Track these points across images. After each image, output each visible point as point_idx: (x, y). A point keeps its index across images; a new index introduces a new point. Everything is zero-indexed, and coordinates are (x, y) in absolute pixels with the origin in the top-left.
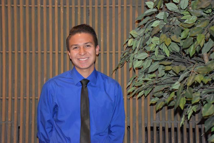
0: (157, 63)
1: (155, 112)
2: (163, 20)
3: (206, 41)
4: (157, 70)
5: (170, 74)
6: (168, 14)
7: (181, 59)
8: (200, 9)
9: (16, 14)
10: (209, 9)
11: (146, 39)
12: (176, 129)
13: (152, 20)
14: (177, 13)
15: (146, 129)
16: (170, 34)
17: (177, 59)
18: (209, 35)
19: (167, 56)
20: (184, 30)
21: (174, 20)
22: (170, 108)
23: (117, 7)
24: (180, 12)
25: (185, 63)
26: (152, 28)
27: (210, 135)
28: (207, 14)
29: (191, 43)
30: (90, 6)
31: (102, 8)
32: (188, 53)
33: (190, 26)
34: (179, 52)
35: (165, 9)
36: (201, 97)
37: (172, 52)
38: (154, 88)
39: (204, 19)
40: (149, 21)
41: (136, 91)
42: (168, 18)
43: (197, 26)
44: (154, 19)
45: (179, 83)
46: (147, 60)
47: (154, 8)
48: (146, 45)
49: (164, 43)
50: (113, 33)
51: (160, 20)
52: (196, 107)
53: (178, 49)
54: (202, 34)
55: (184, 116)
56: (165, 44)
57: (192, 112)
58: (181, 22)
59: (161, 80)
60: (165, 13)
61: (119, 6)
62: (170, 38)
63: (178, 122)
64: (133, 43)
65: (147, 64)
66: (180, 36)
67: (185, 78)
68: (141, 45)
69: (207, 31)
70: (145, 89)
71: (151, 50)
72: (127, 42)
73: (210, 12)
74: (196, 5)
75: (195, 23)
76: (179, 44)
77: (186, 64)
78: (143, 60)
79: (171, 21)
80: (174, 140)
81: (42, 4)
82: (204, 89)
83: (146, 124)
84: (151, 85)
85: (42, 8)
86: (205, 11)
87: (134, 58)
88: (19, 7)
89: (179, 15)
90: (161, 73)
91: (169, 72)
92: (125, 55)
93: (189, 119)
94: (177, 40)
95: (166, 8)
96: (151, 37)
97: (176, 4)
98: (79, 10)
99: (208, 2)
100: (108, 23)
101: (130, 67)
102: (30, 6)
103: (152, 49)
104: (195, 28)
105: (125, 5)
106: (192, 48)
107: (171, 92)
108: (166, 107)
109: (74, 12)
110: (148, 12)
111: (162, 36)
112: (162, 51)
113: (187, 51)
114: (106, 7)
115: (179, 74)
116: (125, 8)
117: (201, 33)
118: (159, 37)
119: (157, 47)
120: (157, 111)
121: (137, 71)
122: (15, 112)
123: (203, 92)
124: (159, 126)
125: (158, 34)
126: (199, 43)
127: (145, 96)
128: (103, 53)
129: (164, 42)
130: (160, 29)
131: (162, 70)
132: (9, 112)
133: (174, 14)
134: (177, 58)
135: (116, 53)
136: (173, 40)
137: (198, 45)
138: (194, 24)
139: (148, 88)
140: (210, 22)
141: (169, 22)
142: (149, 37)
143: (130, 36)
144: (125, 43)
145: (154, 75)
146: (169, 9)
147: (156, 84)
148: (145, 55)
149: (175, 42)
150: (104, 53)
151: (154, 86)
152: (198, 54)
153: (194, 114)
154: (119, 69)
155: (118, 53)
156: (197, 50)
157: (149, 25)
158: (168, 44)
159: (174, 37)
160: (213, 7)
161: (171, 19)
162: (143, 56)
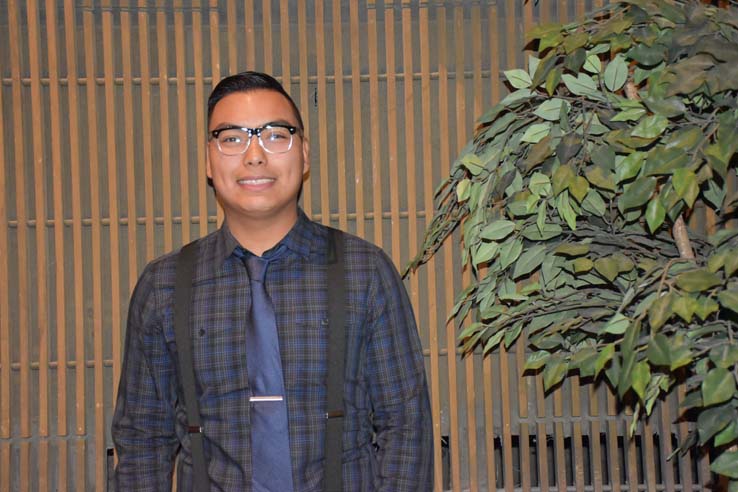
0: (539, 249)
2: (558, 122)
4: (540, 267)
6: (568, 104)
7: (611, 235)
8: (675, 95)
9: (92, 107)
10: (698, 95)
11: (504, 178)
13: (523, 124)
14: (596, 101)
15: (497, 443)
17: (602, 238)
19: (570, 229)
21: (587, 121)
23: (400, 80)
24: (604, 100)
26: (522, 147)
29: (651, 194)
30: (321, 78)
31: (356, 84)
33: (646, 145)
34: (604, 214)
37: (581, 216)
38: (530, 322)
39: (688, 124)
40: (511, 123)
41: (483, 334)
42: (569, 114)
44: (528, 120)
46: (512, 242)
48: (505, 195)
49: (566, 192)
50: (391, 159)
53: (600, 208)
54: (685, 169)
56: (570, 194)
57: (658, 392)
58: (611, 129)
59: (554, 299)
60: (562, 102)
61: (406, 74)
62: (585, 177)
63: (591, 419)
64: (471, 193)
65: (511, 252)
66: (613, 171)
68: (490, 196)
69: (701, 160)
71: (527, 212)
74: (660, 81)
76: (605, 193)
78: (499, 241)
79: (580, 125)
80: (582, 473)
81: (172, 73)
83: (498, 429)
85: (172, 85)
88: (101, 85)
89: (601, 108)
93: (649, 414)
94: (606, 182)
95: (563, 85)
96: (518, 174)
97: (591, 74)
99: (697, 75)
100: (375, 128)
101: (464, 262)
102: (136, 79)
103: (530, 209)
105: (424, 73)
106: (654, 207)
110: (511, 99)
112: (556, 213)
113: (631, 216)
114: (368, 80)
116: (425, 82)
117: (684, 166)
118: (548, 172)
119: (543, 205)
122: (98, 405)
123: (691, 334)
124: (535, 433)
125: (543, 166)
126: (679, 192)
127: (505, 346)
128: (363, 217)
129: (567, 188)
130: (549, 148)
131: (552, 269)
132: (80, 405)
133: (589, 104)
134: (601, 235)
135: (401, 218)
136: (594, 183)
137: (677, 199)
141: (573, 129)
142: (514, 174)
143: (461, 173)
145: (534, 285)
146: (571, 90)
147: (534, 311)
148: (502, 227)
150: (366, 219)
155: (407, 217)
156: (671, 214)
157: (511, 136)
158: (579, 196)
159: (595, 174)
160: (714, 90)
161: (579, 120)
162: (500, 230)
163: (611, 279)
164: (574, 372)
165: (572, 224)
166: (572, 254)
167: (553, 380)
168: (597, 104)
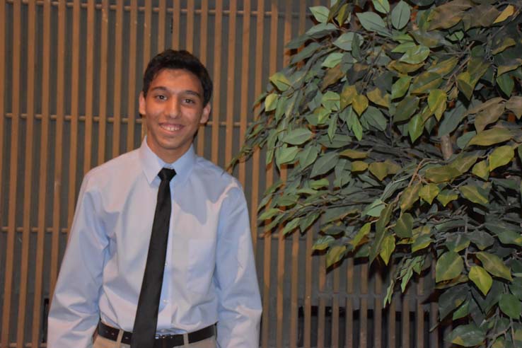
0: (333, 155)
1: (325, 271)
2: (351, 52)
3: (449, 108)
4: (332, 171)
5: (363, 182)
6: (361, 38)
7: (390, 147)
8: (437, 29)
10: (458, 31)
11: (308, 95)
12: (371, 314)
13: (325, 52)
14: (384, 37)
15: (301, 312)
16: (365, 87)
18: (455, 93)
19: (357, 139)
20: (399, 78)
21: (376, 53)
22: (358, 261)
24: (391, 36)
25: (398, 157)
26: (323, 71)
27: (450, 327)
28: (453, 42)
29: (414, 111)
30: (176, 11)
31: (204, 17)
32: (405, 134)
33: (414, 71)
34: (386, 130)
35: (355, 27)
36: (433, 237)
37: (368, 131)
38: (324, 212)
39: (446, 54)
40: (316, 52)
41: (280, 219)
42: (361, 47)
43: (429, 71)
44: (329, 50)
45: (381, 202)
46: (309, 147)
47: (330, 21)
48: (308, 110)
49: (351, 107)
50: (229, 79)
51: (343, 51)
52: (420, 262)
53: (382, 124)
54: (440, 91)
55: (392, 282)
56: (354, 110)
57: (412, 273)
58: (393, 59)
59: (340, 195)
60: (355, 35)
61: (246, 12)
62: (366, 96)
63: (376, 296)
64: (277, 105)
65: (308, 157)
66: (390, 93)
67: (397, 191)
68: (296, 109)
69: (452, 84)
70: (303, 216)
71: (319, 122)
72: (263, 100)
73: (460, 39)
74: (429, 19)
75: (424, 64)
76: (385, 111)
77: (401, 159)
78: (299, 146)
79: (369, 55)
80: (365, 339)
82: (441, 219)
83: (301, 301)
84: (316, 206)
85: (55, 8)
86: (448, 36)
87: (277, 140)
89: (388, 43)
90: (342, 177)
91: (360, 176)
92: (256, 131)
93: (403, 291)
94: (382, 100)
95: (359, 23)
96: (319, 93)
97: (382, 15)
98: (148, 17)
99: (456, 14)
101: (268, 161)
103: (322, 121)
104: (426, 74)
106: (416, 121)
107: (362, 223)
108: (350, 261)
109: (134, 22)
110: (314, 30)
111: (345, 90)
112: (345, 126)
113: (404, 130)
114: (214, 15)
115: (384, 182)
117: (439, 88)
118: (339, 91)
119: (335, 117)
120: (329, 269)
121: (283, 172)
123: (438, 227)
124: (330, 305)
125: (337, 86)
126: (432, 110)
127: (300, 231)
129: (351, 104)
130: (342, 73)
131: (343, 171)
133: (377, 39)
134: (380, 144)
135: (234, 127)
136: (373, 101)
137: (430, 114)
138: (422, 65)
139: (309, 212)
140: (459, 63)
141: (363, 58)
142: (315, 93)
143: (270, 88)
144: (257, 101)
145: (323, 182)
146: (364, 26)
147: (328, 204)
148: (304, 134)
149: (377, 106)
151: (325, 208)
152: (429, 136)
153: (415, 277)
154: (242, 166)
155: (239, 127)
156: (428, 127)
157: (315, 62)
158: (359, 110)
159: (374, 95)
160: (467, 27)
161: (369, 51)
162: (301, 137)
163: (381, 179)
164: (350, 254)
165: (359, 135)
166: (353, 158)
167: (334, 260)
168: (385, 39)
